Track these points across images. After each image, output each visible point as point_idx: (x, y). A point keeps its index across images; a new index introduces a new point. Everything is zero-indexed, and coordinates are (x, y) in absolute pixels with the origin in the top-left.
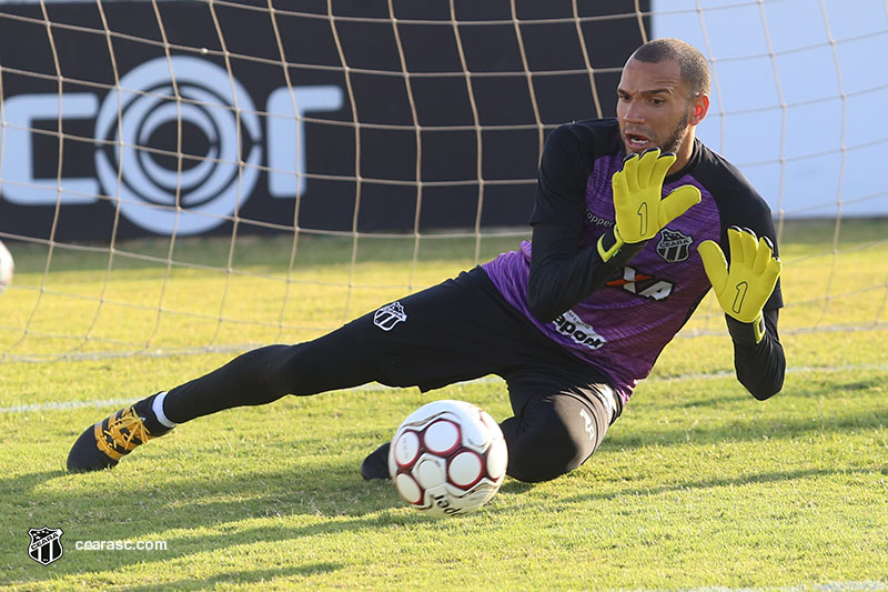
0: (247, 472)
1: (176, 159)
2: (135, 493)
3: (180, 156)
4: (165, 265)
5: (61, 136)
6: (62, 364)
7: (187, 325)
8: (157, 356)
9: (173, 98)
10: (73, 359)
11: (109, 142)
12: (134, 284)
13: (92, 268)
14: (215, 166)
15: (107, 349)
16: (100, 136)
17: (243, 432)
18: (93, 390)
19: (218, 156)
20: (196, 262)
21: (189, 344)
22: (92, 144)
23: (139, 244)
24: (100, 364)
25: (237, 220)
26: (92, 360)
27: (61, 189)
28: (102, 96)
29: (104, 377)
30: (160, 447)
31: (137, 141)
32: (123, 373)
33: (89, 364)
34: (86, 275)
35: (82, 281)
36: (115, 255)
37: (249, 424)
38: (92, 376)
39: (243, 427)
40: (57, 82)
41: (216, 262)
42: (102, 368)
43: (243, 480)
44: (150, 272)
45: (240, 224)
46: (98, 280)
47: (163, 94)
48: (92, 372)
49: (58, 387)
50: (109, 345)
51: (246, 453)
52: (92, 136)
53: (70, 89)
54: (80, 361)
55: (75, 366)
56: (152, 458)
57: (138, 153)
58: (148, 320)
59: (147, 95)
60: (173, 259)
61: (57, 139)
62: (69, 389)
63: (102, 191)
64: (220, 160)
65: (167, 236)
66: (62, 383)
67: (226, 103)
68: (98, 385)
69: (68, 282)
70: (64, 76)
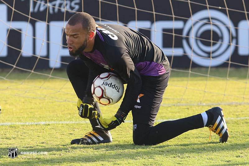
0: (234, 143)
1: (210, 42)
2: (198, 149)
3: (212, 41)
4: (207, 77)
5: (174, 34)
6: (173, 107)
7: (213, 96)
8: (203, 105)
9: (209, 23)
10: (177, 106)
11: (187, 37)
12: (195, 82)
13: (181, 76)
14: (221, 45)
15: (188, 103)
16: (184, 34)
17: (232, 130)
18: (183, 116)
19: (222, 41)
20: (214, 76)
21: (214, 102)
22: (182, 37)
23: (196, 69)
24: (185, 107)
25: (230, 62)
26: (183, 106)
27: (174, 51)
28: (185, 22)
29: (187, 112)
30: (205, 134)
31: (196, 36)
32: (193, 110)
33: (182, 107)
34: (179, 79)
35: (178, 81)
36: (191, 73)
37: (234, 128)
38: (183, 111)
39: (232, 129)
40: (172, 17)
41: (223, 76)
42: (186, 108)
43: (232, 146)
44: (200, 78)
45: (231, 64)
46: (183, 81)
47: (205, 21)
48: (183, 110)
49: (172, 114)
50: (188, 101)
51: (233, 137)
52: (182, 34)
53: (176, 19)
54: (179, 106)
55: (177, 108)
56: (203, 138)
57: (196, 40)
58: (200, 94)
59: (200, 21)
60: (209, 75)
61: (172, 35)
62: (176, 115)
63: (185, 52)
64: (223, 43)
65: (207, 67)
66: (173, 113)
67: (224, 24)
68: (185, 114)
69: (174, 81)
70: (175, 15)
